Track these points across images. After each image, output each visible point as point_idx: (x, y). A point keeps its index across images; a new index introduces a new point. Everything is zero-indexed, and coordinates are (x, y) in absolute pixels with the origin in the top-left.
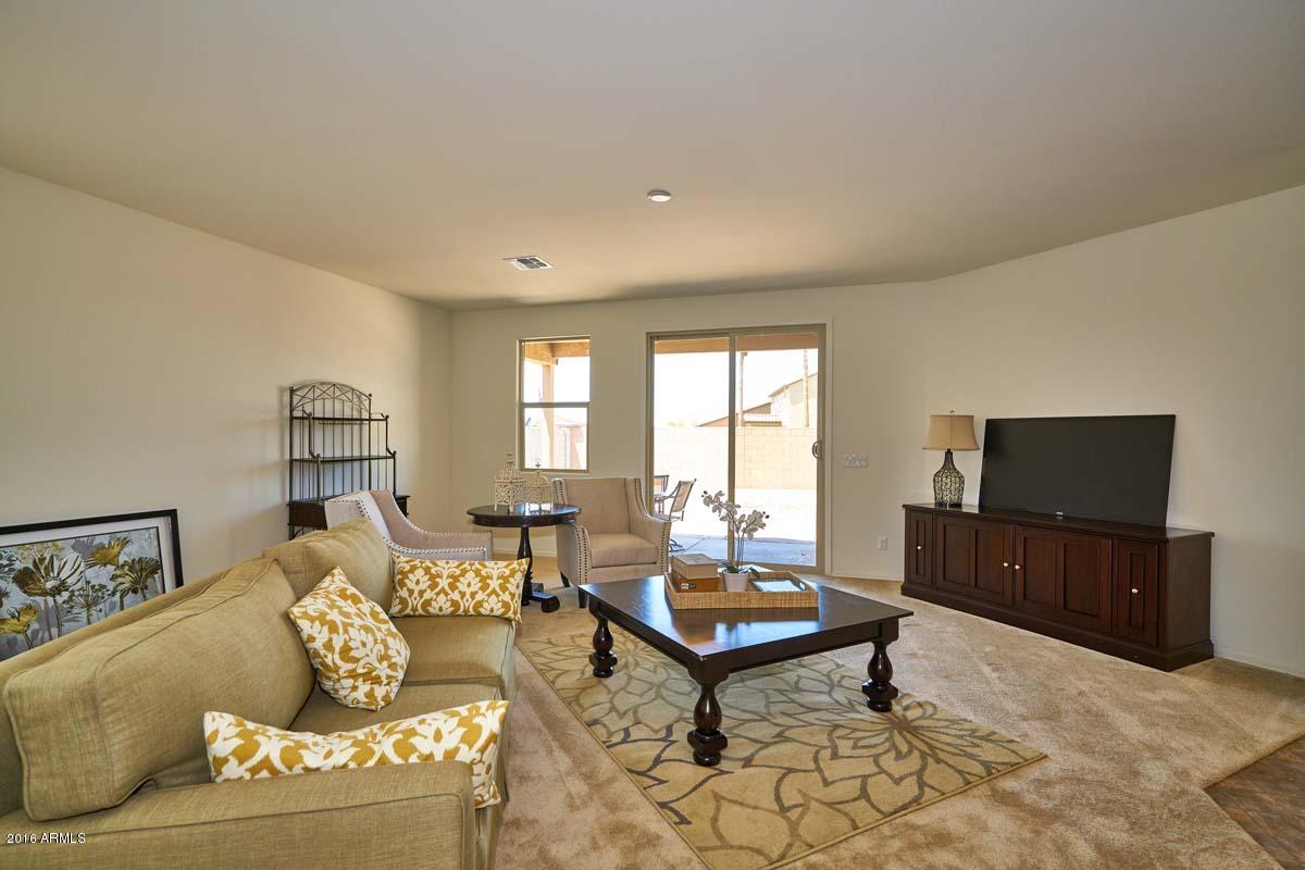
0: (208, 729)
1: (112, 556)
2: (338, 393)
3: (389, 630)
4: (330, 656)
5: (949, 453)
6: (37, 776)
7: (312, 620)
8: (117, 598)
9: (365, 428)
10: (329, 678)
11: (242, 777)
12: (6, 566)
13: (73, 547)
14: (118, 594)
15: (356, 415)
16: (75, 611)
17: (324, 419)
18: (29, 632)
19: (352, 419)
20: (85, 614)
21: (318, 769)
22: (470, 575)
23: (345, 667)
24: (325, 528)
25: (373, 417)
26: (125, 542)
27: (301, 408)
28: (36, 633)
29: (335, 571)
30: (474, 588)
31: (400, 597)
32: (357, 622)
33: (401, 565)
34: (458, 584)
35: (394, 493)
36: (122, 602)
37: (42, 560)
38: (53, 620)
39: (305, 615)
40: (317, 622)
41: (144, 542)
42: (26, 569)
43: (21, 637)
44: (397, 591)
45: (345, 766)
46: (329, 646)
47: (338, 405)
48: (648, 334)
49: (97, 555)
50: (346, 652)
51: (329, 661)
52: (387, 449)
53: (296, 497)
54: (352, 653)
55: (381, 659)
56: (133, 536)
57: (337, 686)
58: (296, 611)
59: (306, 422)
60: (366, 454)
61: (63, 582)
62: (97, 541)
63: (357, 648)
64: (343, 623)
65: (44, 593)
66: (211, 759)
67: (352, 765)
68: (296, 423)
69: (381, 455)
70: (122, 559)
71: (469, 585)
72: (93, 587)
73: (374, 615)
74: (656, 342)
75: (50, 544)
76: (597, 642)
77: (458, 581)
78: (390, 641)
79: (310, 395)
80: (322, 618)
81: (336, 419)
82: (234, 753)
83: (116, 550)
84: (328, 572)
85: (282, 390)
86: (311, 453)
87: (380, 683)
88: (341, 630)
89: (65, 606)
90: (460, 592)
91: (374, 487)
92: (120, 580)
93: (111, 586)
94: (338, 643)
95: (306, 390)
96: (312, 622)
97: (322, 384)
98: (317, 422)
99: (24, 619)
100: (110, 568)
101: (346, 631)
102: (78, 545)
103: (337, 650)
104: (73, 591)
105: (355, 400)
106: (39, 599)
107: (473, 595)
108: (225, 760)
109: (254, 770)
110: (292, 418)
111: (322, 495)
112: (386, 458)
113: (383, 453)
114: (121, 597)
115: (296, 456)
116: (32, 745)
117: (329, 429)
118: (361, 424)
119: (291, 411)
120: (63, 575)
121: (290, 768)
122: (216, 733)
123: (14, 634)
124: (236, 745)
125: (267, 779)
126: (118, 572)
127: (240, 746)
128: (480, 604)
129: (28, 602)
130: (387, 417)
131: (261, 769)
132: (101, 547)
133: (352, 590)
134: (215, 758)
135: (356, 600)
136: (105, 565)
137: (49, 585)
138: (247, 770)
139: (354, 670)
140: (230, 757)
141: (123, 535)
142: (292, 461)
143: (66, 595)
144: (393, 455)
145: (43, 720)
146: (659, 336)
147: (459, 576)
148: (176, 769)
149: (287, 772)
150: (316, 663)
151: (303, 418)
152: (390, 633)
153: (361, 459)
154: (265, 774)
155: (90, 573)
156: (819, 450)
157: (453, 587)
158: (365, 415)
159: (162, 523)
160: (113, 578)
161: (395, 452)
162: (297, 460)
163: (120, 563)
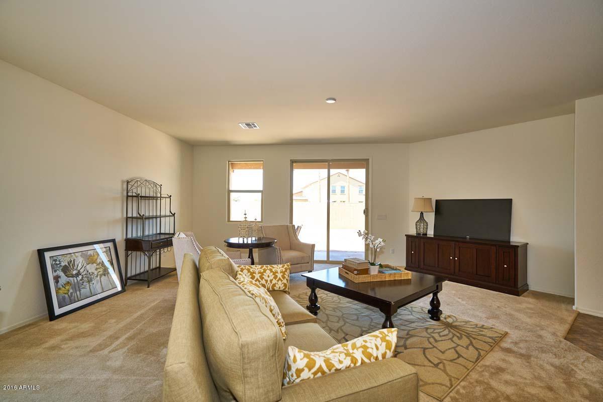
1: (94, 260)
2: (147, 184)
5: (422, 214)
8: (99, 278)
9: (159, 201)
11: (310, 377)
12: (58, 264)
13: (81, 256)
14: (99, 276)
15: (154, 195)
16: (84, 284)
18: (69, 294)
19: (152, 197)
20: (88, 286)
22: (268, 272)
25: (162, 196)
27: (132, 191)
28: (72, 293)
30: (271, 278)
34: (263, 276)
36: (100, 280)
37: (71, 261)
38: (77, 288)
41: (105, 253)
42: (65, 265)
43: (66, 296)
47: (147, 190)
48: (291, 160)
49: (90, 259)
52: (170, 212)
53: (129, 236)
59: (136, 199)
60: (158, 214)
61: (79, 271)
62: (89, 253)
65: (73, 276)
68: (130, 199)
69: (166, 215)
70: (98, 261)
71: (268, 276)
72: (90, 273)
74: (294, 164)
75: (73, 254)
76: (311, 300)
77: (264, 275)
79: (136, 185)
81: (147, 197)
82: (306, 366)
83: (96, 257)
85: (123, 182)
86: (139, 214)
89: (81, 282)
90: (265, 280)
92: (99, 270)
93: (96, 273)
95: (133, 182)
97: (140, 179)
99: (67, 288)
100: (95, 265)
102: (83, 255)
104: (83, 275)
105: (155, 187)
106: (71, 279)
107: (271, 281)
108: (303, 370)
109: (315, 374)
110: (128, 196)
112: (170, 216)
114: (100, 278)
115: (130, 215)
117: (147, 203)
118: (157, 200)
119: (127, 193)
120: (79, 268)
121: (330, 370)
122: (295, 357)
123: (64, 295)
124: (306, 362)
125: (320, 377)
126: (98, 267)
127: (308, 362)
128: (274, 285)
129: (68, 280)
130: (170, 196)
131: (318, 372)
132: (91, 256)
134: (296, 370)
136: (93, 263)
137: (74, 272)
138: (312, 374)
140: (305, 368)
142: (127, 218)
143: (80, 277)
144: (174, 215)
146: (296, 161)
147: (263, 272)
151: (134, 196)
153: (156, 217)
154: (319, 374)
155: (88, 267)
156: (366, 212)
157: (262, 278)
158: (159, 195)
159: (110, 245)
160: (96, 269)
161: (175, 213)
162: (130, 218)
163: (98, 263)
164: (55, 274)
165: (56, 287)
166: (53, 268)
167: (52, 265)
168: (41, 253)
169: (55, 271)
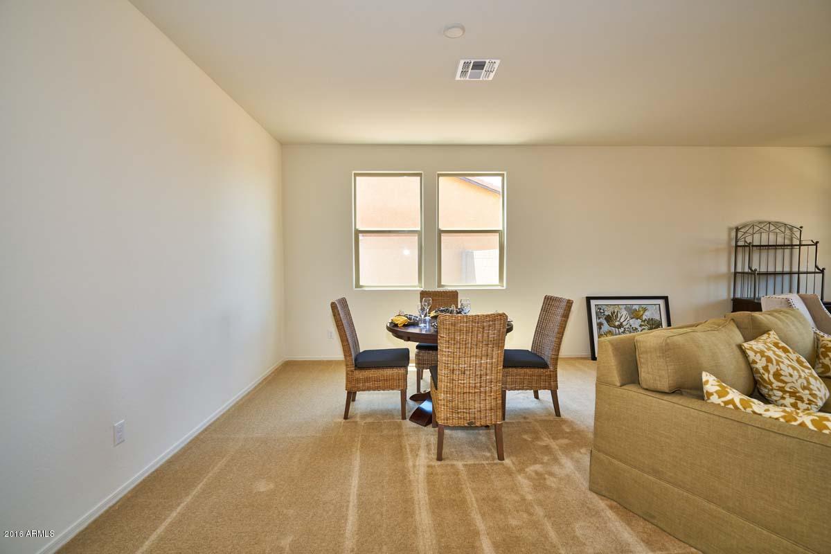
0: (704, 379)
1: (640, 315)
2: (772, 228)
3: (811, 373)
4: (766, 375)
6: (644, 372)
7: (756, 352)
9: (796, 251)
10: (765, 387)
11: (720, 404)
12: (602, 313)
13: (625, 309)
15: (787, 242)
17: (760, 246)
19: (784, 245)
21: (761, 415)
23: (776, 384)
24: (761, 311)
25: (803, 243)
26: (645, 310)
27: (743, 240)
29: (771, 332)
31: (823, 363)
32: (787, 362)
33: (824, 342)
35: (822, 300)
37: (614, 312)
39: (751, 349)
40: (759, 354)
41: (654, 311)
42: (609, 315)
44: (819, 359)
45: (777, 419)
46: (766, 369)
47: (772, 237)
49: (635, 314)
50: (777, 375)
51: (766, 376)
52: (816, 267)
53: (738, 295)
54: (782, 378)
55: (804, 388)
56: (649, 307)
57: (771, 393)
58: (746, 345)
59: (747, 249)
60: (795, 269)
61: (621, 323)
62: (634, 307)
63: (786, 376)
64: (776, 360)
65: (615, 327)
66: (705, 391)
67: (782, 420)
68: (740, 249)
69: (809, 270)
70: (644, 317)
72: (633, 328)
73: (798, 361)
75: (617, 306)
78: (812, 380)
79: (751, 231)
80: (762, 353)
81: (770, 246)
82: (716, 392)
83: (642, 312)
84: (766, 331)
85: (730, 229)
86: (750, 268)
87: (803, 402)
88: (774, 362)
91: (802, 291)
92: (644, 327)
93: (640, 329)
94: (772, 369)
95: (747, 228)
96: (756, 353)
97: (760, 223)
98: (755, 248)
100: (640, 321)
101: (778, 364)
102: (628, 308)
103: (772, 372)
105: (788, 232)
106: (613, 329)
108: (712, 394)
110: (737, 246)
111: (757, 296)
112: (815, 273)
113: (812, 269)
115: (739, 270)
116: (642, 360)
117: (764, 253)
118: (792, 249)
119: (736, 242)
120: (622, 321)
121: (745, 409)
122: (707, 381)
124: (717, 389)
125: (732, 409)
126: (643, 323)
127: (719, 390)
129: (610, 329)
130: (817, 242)
131: (730, 404)
132: (636, 310)
133: (782, 344)
134: (707, 392)
135: (785, 350)
136: (637, 319)
137: (617, 323)
138: (722, 402)
139: (783, 387)
140: (714, 394)
141: (644, 306)
142: (736, 273)
143: (622, 329)
144: (822, 271)
145: (646, 352)
148: (689, 391)
149: (743, 410)
150: (757, 376)
151: (744, 246)
152: (811, 375)
153: (791, 273)
154: (731, 406)
155: (631, 321)
158: (796, 242)
159: (661, 302)
160: (641, 326)
161: (824, 269)
162: (739, 273)
163: (644, 319)
164: (599, 321)
165: (599, 332)
166: (597, 315)
167: (596, 313)
168: (589, 299)
169: (599, 318)
